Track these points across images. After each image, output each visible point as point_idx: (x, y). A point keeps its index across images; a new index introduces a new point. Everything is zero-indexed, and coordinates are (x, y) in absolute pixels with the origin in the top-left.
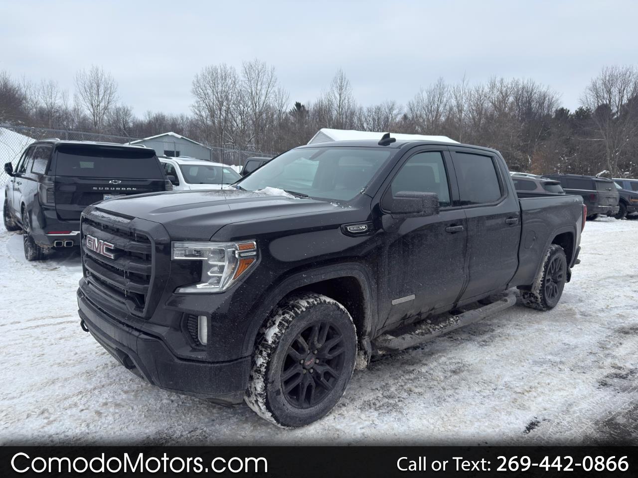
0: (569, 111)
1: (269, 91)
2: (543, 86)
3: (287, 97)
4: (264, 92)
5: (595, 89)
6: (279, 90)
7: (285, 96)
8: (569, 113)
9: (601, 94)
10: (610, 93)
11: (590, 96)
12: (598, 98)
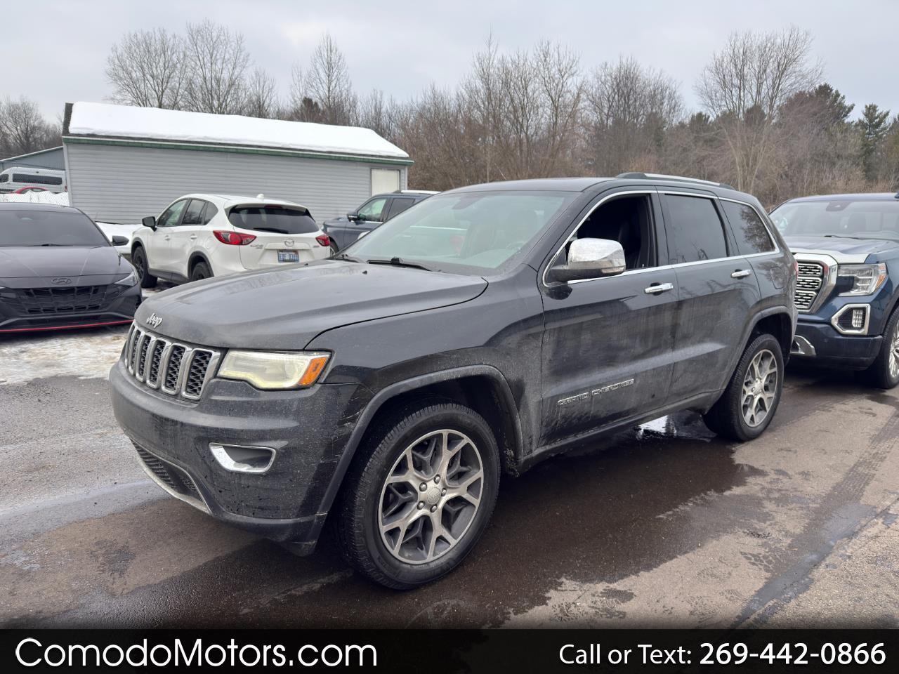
0: (709, 117)
1: (236, 73)
2: (654, 70)
3: (271, 86)
4: (225, 76)
5: (718, 69)
6: (257, 74)
7: (267, 84)
8: (710, 119)
9: (728, 78)
10: (742, 77)
11: (712, 82)
12: (724, 84)
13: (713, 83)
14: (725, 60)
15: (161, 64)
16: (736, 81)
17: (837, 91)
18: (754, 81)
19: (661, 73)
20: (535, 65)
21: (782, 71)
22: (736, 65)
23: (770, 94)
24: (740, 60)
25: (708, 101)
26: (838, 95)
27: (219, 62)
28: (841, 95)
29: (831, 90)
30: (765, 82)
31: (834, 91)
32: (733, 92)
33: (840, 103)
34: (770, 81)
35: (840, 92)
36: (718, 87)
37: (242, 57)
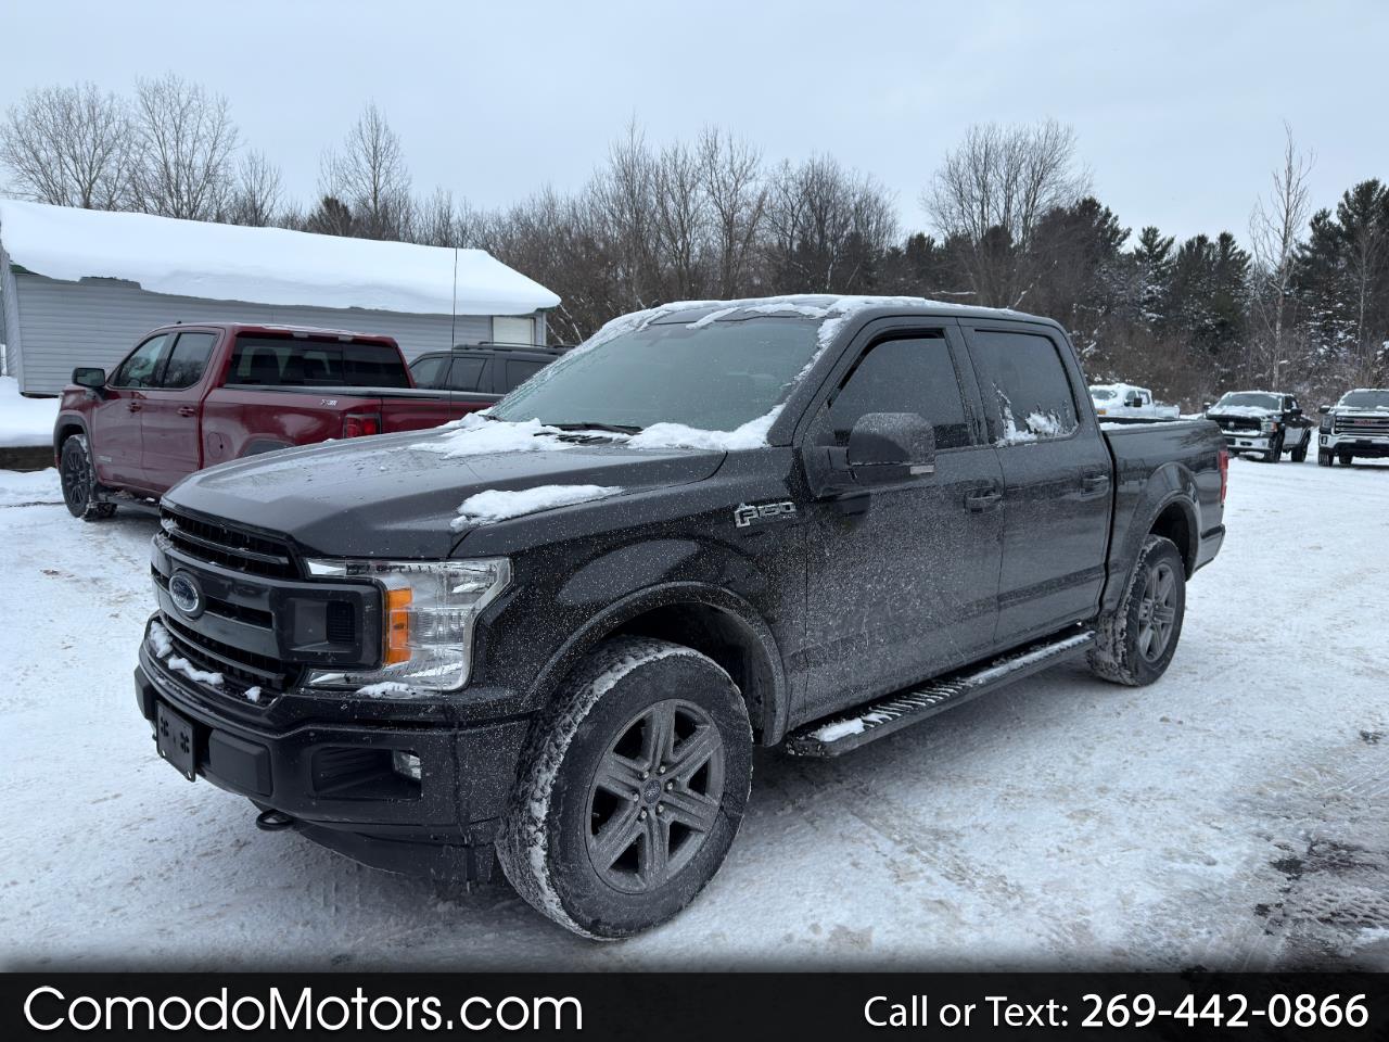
0: (933, 241)
1: (216, 159)
2: (859, 174)
3: (274, 178)
4: (199, 161)
5: (953, 175)
6: (251, 158)
7: (268, 176)
8: (935, 245)
9: (966, 188)
10: (984, 187)
11: (943, 193)
12: (961, 198)
13: (947, 195)
14: (962, 162)
15: (89, 139)
16: (977, 193)
17: (1107, 209)
18: (1001, 194)
19: (869, 178)
20: (698, 162)
21: (1038, 181)
22: (976, 171)
23: (1023, 211)
24: (982, 162)
25: (940, 219)
26: (1108, 214)
27: (190, 140)
28: (1114, 215)
29: (1099, 207)
30: (1015, 196)
31: (1103, 209)
32: (974, 207)
33: (1111, 226)
34: (1022, 193)
35: (1111, 210)
36: (952, 200)
37: (226, 133)
